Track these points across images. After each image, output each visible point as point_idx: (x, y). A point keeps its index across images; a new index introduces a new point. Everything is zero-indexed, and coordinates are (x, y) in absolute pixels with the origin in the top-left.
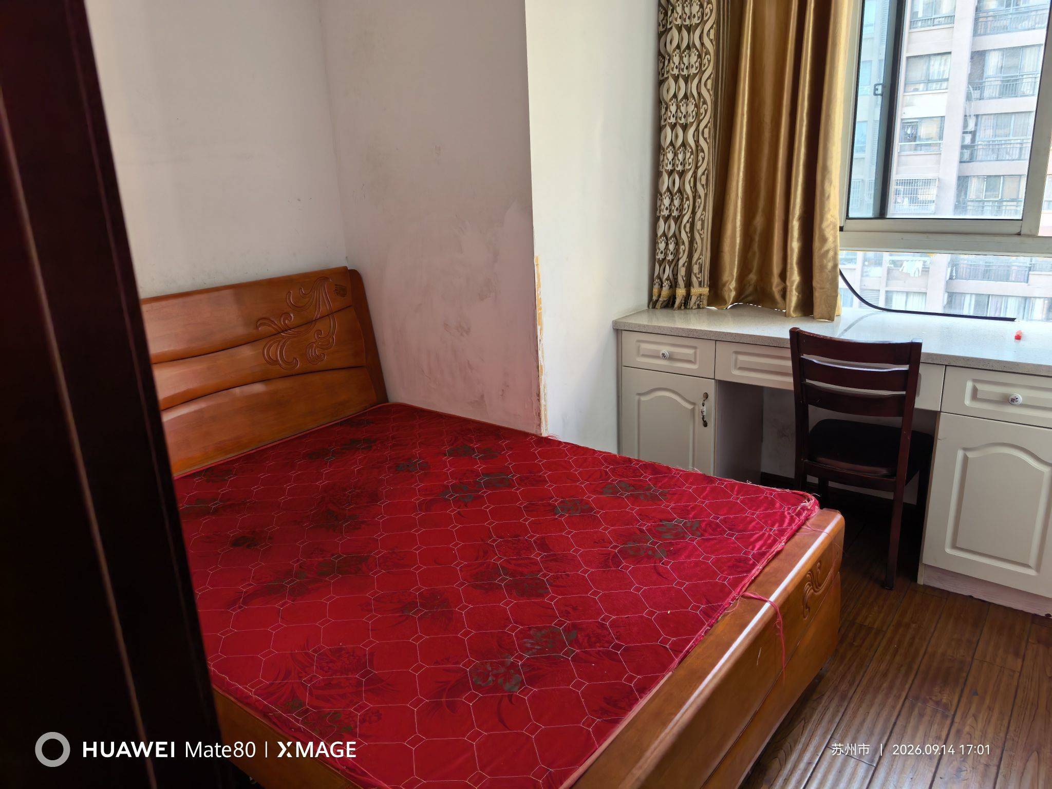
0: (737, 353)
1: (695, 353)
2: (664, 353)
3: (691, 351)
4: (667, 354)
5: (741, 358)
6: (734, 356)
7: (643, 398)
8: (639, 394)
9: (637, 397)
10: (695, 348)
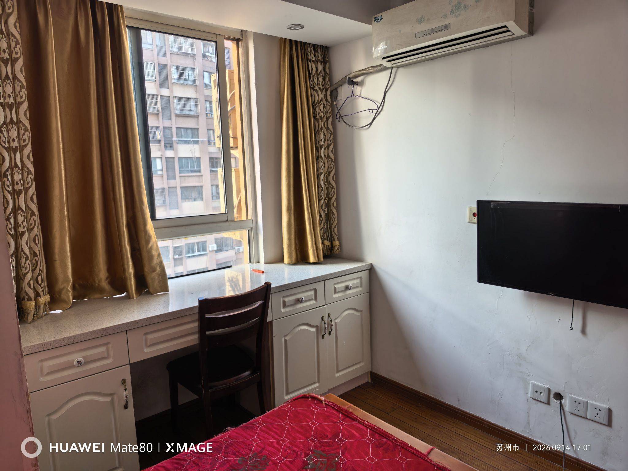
0: (146, 334)
1: (108, 350)
2: (79, 360)
3: (103, 349)
4: (82, 360)
5: (150, 337)
6: (144, 337)
7: (54, 417)
8: (49, 415)
9: (47, 419)
10: (106, 344)
